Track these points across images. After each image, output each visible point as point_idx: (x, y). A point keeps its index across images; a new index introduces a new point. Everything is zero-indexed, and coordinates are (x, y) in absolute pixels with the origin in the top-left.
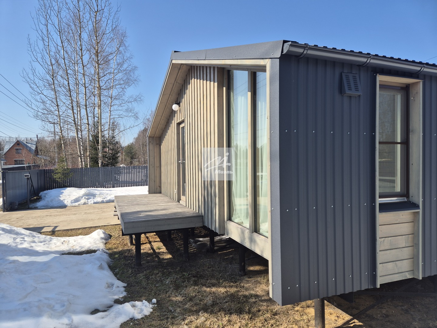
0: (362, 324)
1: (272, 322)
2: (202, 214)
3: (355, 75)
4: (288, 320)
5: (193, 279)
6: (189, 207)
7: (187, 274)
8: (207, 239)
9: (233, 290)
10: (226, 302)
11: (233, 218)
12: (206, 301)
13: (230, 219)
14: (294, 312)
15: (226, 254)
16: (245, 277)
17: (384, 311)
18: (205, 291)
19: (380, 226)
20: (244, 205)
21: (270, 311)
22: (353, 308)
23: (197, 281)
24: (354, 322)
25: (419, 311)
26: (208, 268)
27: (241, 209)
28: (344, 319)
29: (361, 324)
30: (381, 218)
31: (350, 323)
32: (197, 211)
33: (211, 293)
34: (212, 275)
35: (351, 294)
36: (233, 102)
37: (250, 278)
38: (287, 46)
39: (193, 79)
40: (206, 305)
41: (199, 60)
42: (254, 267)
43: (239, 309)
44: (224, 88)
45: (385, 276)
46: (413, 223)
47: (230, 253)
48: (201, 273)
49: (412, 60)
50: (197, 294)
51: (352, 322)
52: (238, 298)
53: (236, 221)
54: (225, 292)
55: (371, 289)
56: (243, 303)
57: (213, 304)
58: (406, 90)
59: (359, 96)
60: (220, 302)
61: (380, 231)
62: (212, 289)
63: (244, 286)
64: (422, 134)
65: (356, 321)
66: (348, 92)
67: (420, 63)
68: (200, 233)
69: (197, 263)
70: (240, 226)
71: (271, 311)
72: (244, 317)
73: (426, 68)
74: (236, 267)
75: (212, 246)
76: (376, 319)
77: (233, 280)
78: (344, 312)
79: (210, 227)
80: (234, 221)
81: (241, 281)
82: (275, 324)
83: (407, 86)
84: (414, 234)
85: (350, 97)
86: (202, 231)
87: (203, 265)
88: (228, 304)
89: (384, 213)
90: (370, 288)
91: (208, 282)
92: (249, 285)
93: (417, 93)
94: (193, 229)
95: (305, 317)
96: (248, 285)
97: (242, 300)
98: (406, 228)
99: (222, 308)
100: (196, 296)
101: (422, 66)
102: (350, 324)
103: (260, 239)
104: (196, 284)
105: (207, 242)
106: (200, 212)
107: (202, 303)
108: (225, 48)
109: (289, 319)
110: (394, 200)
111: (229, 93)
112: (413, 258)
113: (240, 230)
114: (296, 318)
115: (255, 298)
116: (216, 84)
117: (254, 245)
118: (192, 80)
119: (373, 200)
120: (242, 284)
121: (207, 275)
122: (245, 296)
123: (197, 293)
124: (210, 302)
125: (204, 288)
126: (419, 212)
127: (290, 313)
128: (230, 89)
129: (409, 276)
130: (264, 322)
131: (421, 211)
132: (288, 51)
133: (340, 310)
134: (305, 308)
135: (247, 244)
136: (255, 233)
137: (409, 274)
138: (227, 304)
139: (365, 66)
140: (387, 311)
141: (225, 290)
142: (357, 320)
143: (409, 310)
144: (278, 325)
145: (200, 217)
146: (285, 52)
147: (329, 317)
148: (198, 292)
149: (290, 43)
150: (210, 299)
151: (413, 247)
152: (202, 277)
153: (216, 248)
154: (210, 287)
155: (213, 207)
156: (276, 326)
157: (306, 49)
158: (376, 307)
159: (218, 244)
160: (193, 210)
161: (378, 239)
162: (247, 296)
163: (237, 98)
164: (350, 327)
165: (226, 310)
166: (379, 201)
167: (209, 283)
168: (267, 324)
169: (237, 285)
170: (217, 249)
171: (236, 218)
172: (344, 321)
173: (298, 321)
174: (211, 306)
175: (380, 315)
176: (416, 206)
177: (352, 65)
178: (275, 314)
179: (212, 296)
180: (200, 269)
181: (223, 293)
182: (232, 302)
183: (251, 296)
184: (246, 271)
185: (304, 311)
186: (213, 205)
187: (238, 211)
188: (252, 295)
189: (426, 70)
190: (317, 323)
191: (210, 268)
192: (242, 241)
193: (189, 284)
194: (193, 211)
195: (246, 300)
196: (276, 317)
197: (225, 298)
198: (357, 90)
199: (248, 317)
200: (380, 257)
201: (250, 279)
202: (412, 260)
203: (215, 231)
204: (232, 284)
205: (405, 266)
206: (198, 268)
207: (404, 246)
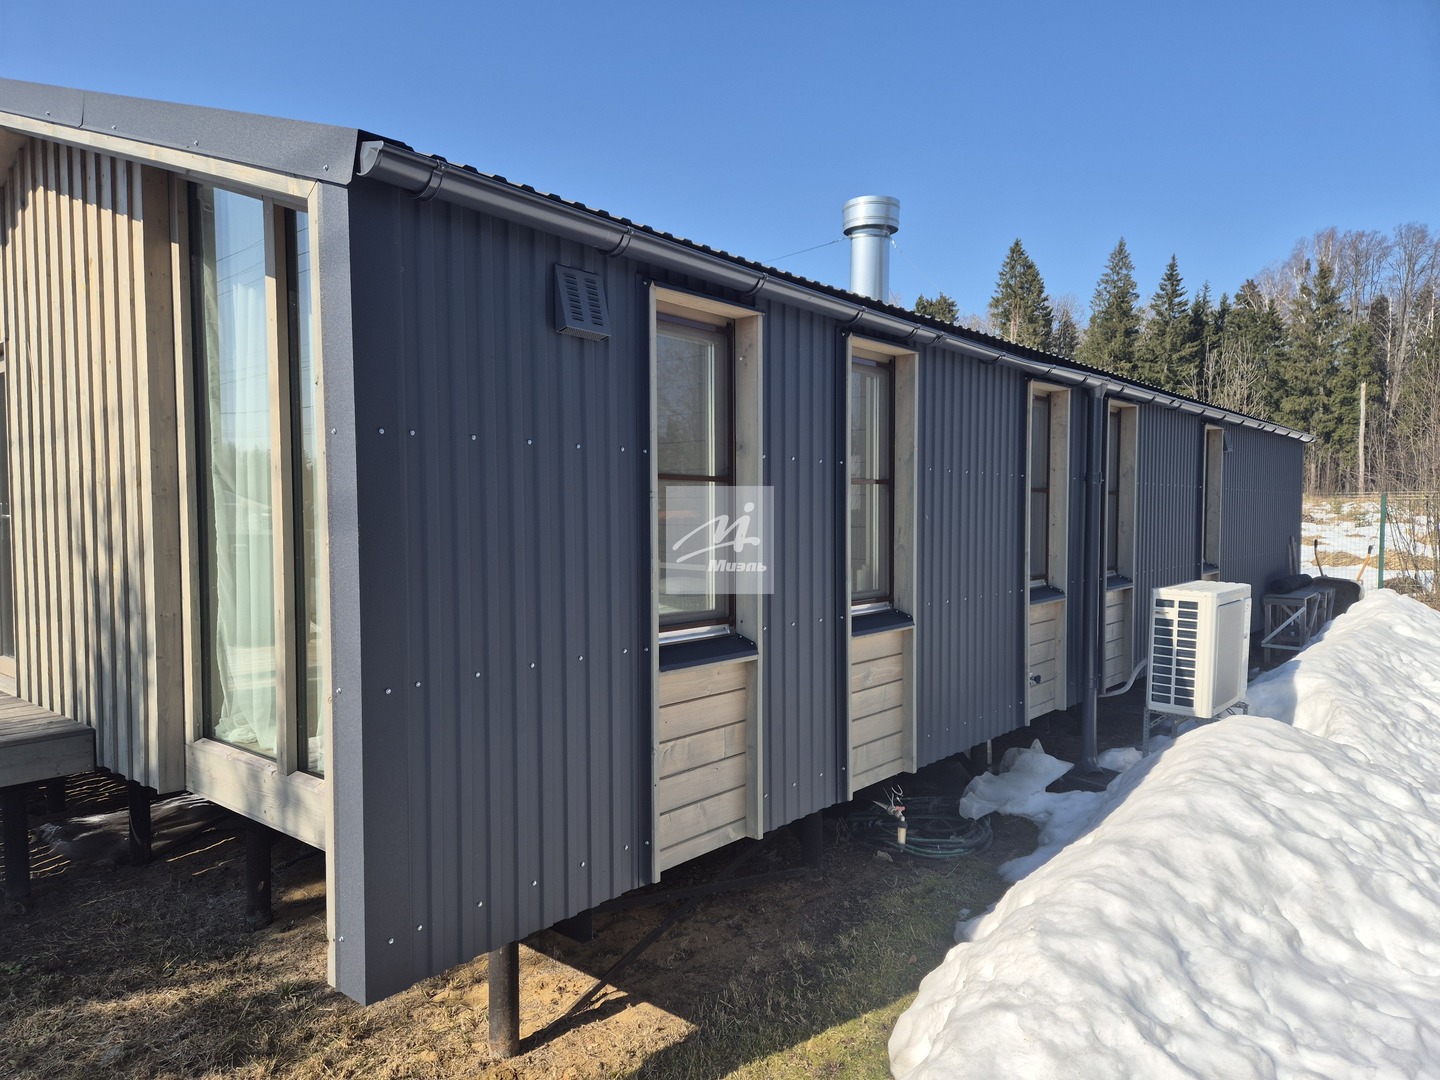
0: (625, 994)
1: (350, 1062)
2: (89, 722)
3: (591, 277)
4: (408, 1040)
5: (46, 979)
6: (30, 700)
7: (19, 967)
8: (123, 814)
9: (213, 989)
10: (183, 1037)
11: (218, 730)
12: (95, 1052)
13: (207, 731)
14: (429, 1012)
15: (198, 861)
16: (267, 931)
17: (684, 944)
18: (96, 1017)
19: (662, 710)
20: (262, 675)
21: (346, 1029)
22: (605, 954)
23: (61, 984)
24: (605, 995)
25: (767, 921)
26: (118, 924)
27: (250, 692)
28: (577, 993)
29: (622, 994)
30: (667, 685)
31: (594, 999)
32: (68, 715)
33: (120, 1018)
34: (134, 950)
35: (585, 915)
36: (212, 302)
37: (290, 928)
38: (370, 153)
39: (41, 189)
40: (94, 1066)
41: (53, 123)
42: (309, 887)
43: (233, 1048)
44: (175, 248)
45: (676, 845)
46: (743, 691)
47: (219, 854)
48: (84, 951)
49: (736, 257)
50: (58, 1035)
51: (598, 995)
52: (233, 1012)
53: (232, 736)
54: (182, 1000)
55: (640, 889)
56: (251, 1025)
57: (128, 1056)
58: (727, 333)
59: (606, 339)
60: (155, 1043)
61: (664, 722)
62: (126, 1004)
63: (260, 964)
64: (761, 457)
65: (610, 988)
66: (573, 326)
67: (757, 267)
68: (90, 795)
69: (67, 915)
70: (247, 756)
71: (351, 1029)
72: (249, 1072)
73: (769, 281)
74: (236, 899)
75: (138, 840)
76: (662, 969)
77: (220, 952)
78: (579, 973)
79: (124, 771)
80: (225, 739)
81: (252, 946)
82: (361, 1065)
83: (728, 324)
84: (746, 721)
85: (581, 340)
86: (101, 787)
87: (93, 920)
88: (191, 1042)
89: (672, 672)
90: (636, 887)
91: (112, 977)
92: (283, 953)
93: (751, 346)
94: (58, 784)
95: (463, 1017)
96: (277, 956)
97: (248, 1013)
98: (726, 708)
99: (162, 1063)
100: (53, 1043)
101: (760, 275)
102: (593, 1003)
103: (316, 791)
104: (54, 995)
105: (119, 827)
106: (82, 716)
107: (76, 1063)
108: (157, 102)
109: (411, 1036)
110: (702, 632)
111: (194, 269)
112: (744, 785)
113: (243, 769)
114: (435, 1027)
115: (298, 998)
116: (138, 226)
117: (296, 814)
118: (34, 190)
119: (645, 638)
120: (255, 959)
121: (109, 954)
122: (262, 999)
123: (59, 1030)
124: (116, 1052)
125: (96, 1006)
126: (756, 661)
127: (415, 1016)
128: (198, 251)
129: (734, 835)
130: (324, 1070)
131: (759, 658)
132: (376, 168)
133: (569, 968)
134: (467, 989)
135: (270, 816)
136: (298, 773)
137: (734, 830)
138: (186, 1041)
139: (619, 254)
140: (692, 941)
141: (183, 993)
142: (614, 985)
143: (744, 925)
144: (370, 1068)
145: (80, 737)
146: (366, 169)
147: (535, 996)
148: (66, 1026)
149: (380, 144)
150: (113, 1043)
151: (743, 755)
152: (85, 964)
153: (156, 845)
154: (119, 995)
155: (138, 694)
156: (363, 1072)
157: (436, 175)
158: (665, 934)
159: (168, 827)
160: (52, 709)
161: (656, 745)
162: (267, 998)
163: (230, 291)
164: (594, 1010)
165: (178, 1066)
166: (661, 638)
167: (114, 983)
168: (335, 1074)
169: (235, 964)
170: (165, 846)
171: (233, 727)
172: (578, 997)
173: (440, 1036)
174: (115, 1065)
175: (672, 957)
176: (748, 646)
177: (582, 247)
178: (367, 1033)
179: (124, 1029)
180: (80, 935)
181: (175, 1006)
182: (206, 1031)
183: (285, 991)
184: (273, 908)
185: (465, 998)
186: (137, 687)
187: (238, 701)
188: (287, 988)
189: (768, 286)
190: (495, 1025)
191: (127, 922)
192: (250, 806)
193: (23, 1004)
194: (52, 714)
195: (265, 1012)
196: (368, 1041)
197: (176, 1024)
198: (597, 321)
199: (266, 1071)
200: (664, 794)
201: (287, 935)
202: (742, 789)
203: (143, 784)
204: (213, 966)
205: (726, 808)
206: (72, 934)
207: (723, 757)
